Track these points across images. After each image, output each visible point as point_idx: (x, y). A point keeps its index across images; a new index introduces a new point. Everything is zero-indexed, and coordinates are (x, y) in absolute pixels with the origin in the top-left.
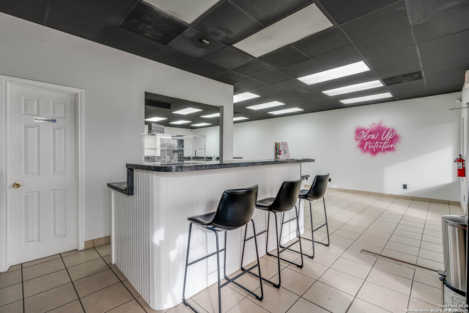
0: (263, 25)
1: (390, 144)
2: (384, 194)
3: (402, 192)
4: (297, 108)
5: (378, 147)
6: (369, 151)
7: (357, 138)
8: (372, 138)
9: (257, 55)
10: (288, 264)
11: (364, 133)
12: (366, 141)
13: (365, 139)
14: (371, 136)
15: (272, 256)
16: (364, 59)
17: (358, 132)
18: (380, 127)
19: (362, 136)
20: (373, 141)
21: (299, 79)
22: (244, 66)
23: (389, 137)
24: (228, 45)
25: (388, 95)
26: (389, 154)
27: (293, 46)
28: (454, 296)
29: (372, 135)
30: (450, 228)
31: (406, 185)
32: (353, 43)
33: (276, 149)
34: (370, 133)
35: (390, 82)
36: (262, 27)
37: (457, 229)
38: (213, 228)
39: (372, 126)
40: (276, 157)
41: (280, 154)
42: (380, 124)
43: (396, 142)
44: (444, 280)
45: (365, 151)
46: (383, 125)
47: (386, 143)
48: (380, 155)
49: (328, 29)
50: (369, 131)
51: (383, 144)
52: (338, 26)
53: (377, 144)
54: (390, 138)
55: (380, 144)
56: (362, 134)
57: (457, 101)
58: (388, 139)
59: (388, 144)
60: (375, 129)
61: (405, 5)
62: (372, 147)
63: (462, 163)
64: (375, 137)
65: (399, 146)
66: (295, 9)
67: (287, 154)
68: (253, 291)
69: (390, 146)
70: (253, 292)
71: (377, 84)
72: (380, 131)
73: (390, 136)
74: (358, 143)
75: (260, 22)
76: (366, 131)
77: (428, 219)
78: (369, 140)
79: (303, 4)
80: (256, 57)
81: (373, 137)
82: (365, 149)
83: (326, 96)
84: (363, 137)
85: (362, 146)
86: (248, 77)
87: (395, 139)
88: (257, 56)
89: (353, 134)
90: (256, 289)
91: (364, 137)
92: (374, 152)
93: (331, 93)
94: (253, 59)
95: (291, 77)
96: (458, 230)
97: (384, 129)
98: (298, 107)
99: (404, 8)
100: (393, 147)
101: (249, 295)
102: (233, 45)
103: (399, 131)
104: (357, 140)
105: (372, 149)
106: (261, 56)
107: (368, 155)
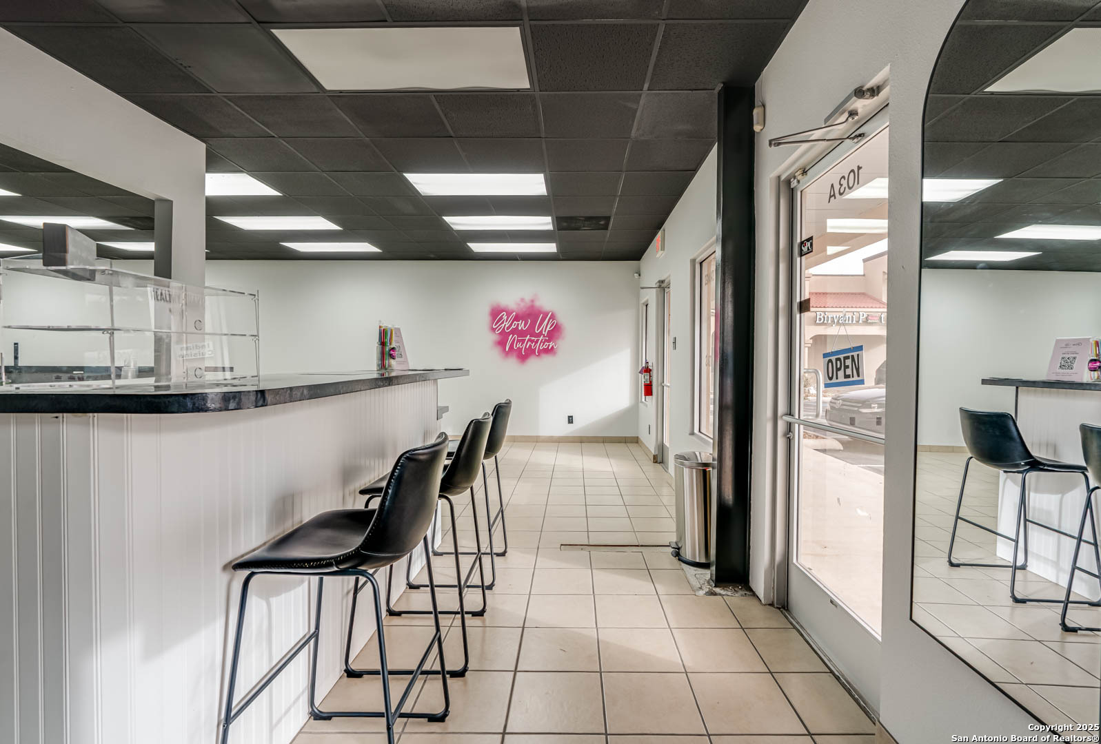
0: (389, 19)
1: (549, 341)
2: (539, 436)
3: (566, 430)
4: (366, 244)
5: (530, 346)
6: (515, 354)
7: (494, 327)
8: (520, 328)
9: (331, 82)
10: (450, 618)
11: (505, 317)
12: (509, 334)
13: (508, 329)
14: (518, 324)
15: (403, 615)
16: (548, 172)
17: (496, 313)
18: (532, 306)
19: (503, 323)
20: (522, 334)
21: (408, 176)
22: (277, 98)
23: (546, 327)
24: (259, 22)
25: (551, 248)
26: (547, 359)
27: (433, 99)
28: (696, 572)
29: (520, 323)
30: (686, 471)
31: (572, 417)
32: (543, 135)
33: (383, 344)
34: (517, 318)
35: (565, 224)
36: (386, 21)
37: (694, 470)
38: (354, 567)
39: (519, 305)
40: (382, 366)
41: (392, 357)
42: (532, 301)
43: (558, 338)
44: (677, 554)
45: (507, 354)
46: (538, 304)
47: (542, 340)
48: (533, 362)
49: (518, 90)
50: (514, 313)
51: (537, 342)
52: (538, 94)
53: (529, 340)
54: (548, 329)
55: (532, 341)
56: (501, 318)
57: (635, 274)
58: (545, 331)
59: (546, 341)
60: (524, 310)
61: (639, 103)
62: (519, 345)
63: (648, 374)
64: (525, 327)
65: (562, 345)
66: (477, 20)
67: (401, 357)
68: (411, 708)
69: (549, 345)
70: (413, 712)
71: (543, 223)
72: (532, 315)
73: (549, 326)
74: (493, 337)
75: (386, 7)
76: (509, 314)
77: (615, 469)
78: (514, 331)
79: (499, 18)
80: (328, 87)
81: (521, 326)
82: (507, 349)
83: (447, 228)
84: (503, 325)
85: (502, 343)
86: (272, 133)
87: (555, 332)
88: (329, 85)
89: (485, 319)
90: (415, 702)
91: (507, 326)
92: (523, 356)
93: (459, 223)
94: (315, 90)
95: (391, 166)
96: (696, 472)
97: (540, 312)
98: (369, 243)
99: (636, 107)
100: (552, 347)
101: (405, 724)
102: (272, 30)
103: (562, 318)
104: (494, 330)
105: (520, 350)
106: (341, 92)
107: (513, 361)
